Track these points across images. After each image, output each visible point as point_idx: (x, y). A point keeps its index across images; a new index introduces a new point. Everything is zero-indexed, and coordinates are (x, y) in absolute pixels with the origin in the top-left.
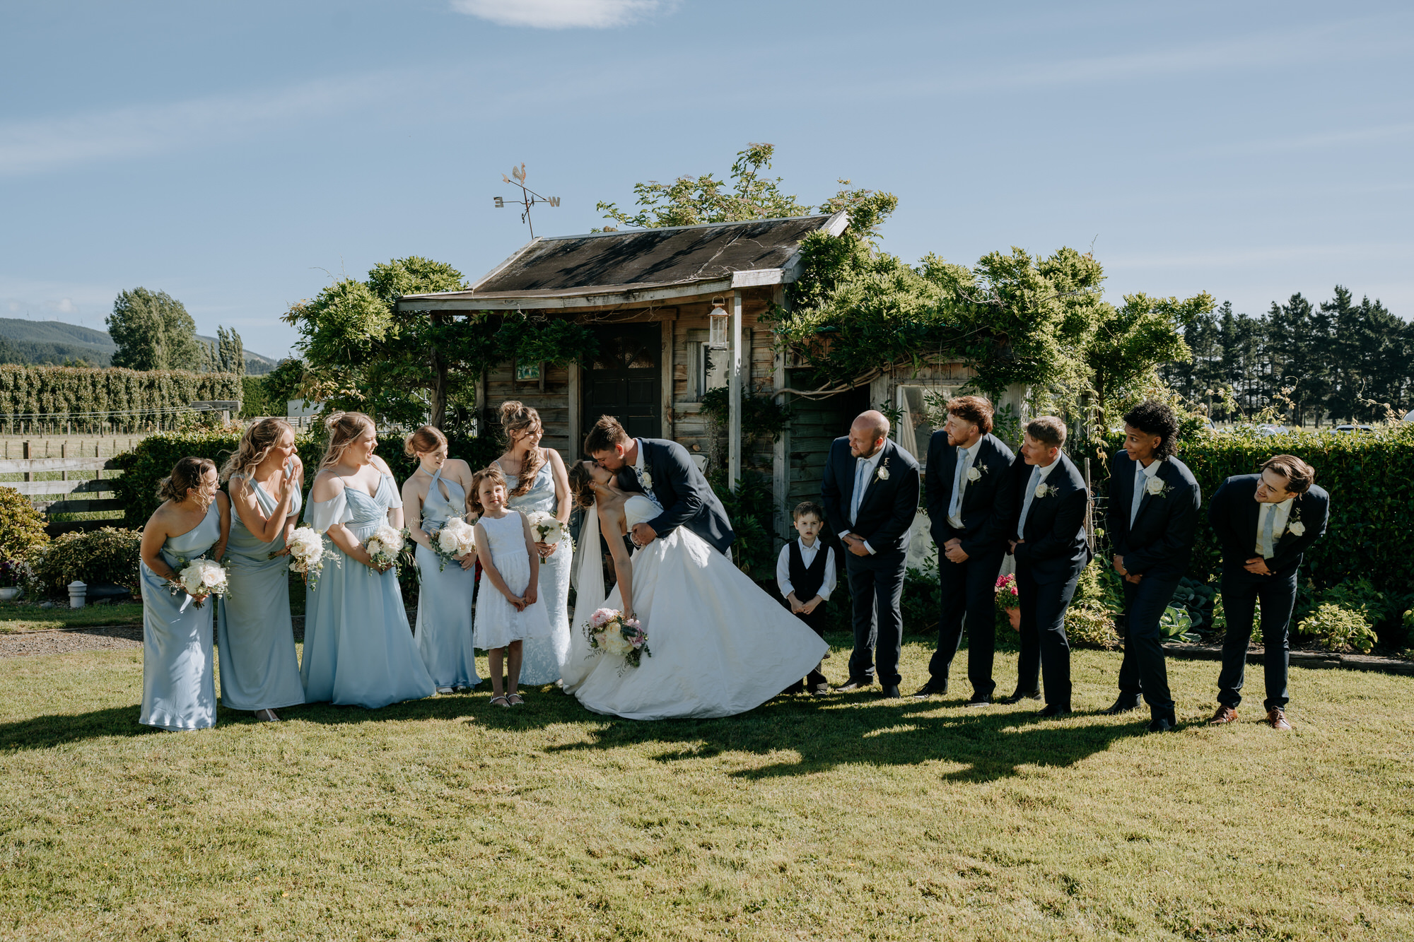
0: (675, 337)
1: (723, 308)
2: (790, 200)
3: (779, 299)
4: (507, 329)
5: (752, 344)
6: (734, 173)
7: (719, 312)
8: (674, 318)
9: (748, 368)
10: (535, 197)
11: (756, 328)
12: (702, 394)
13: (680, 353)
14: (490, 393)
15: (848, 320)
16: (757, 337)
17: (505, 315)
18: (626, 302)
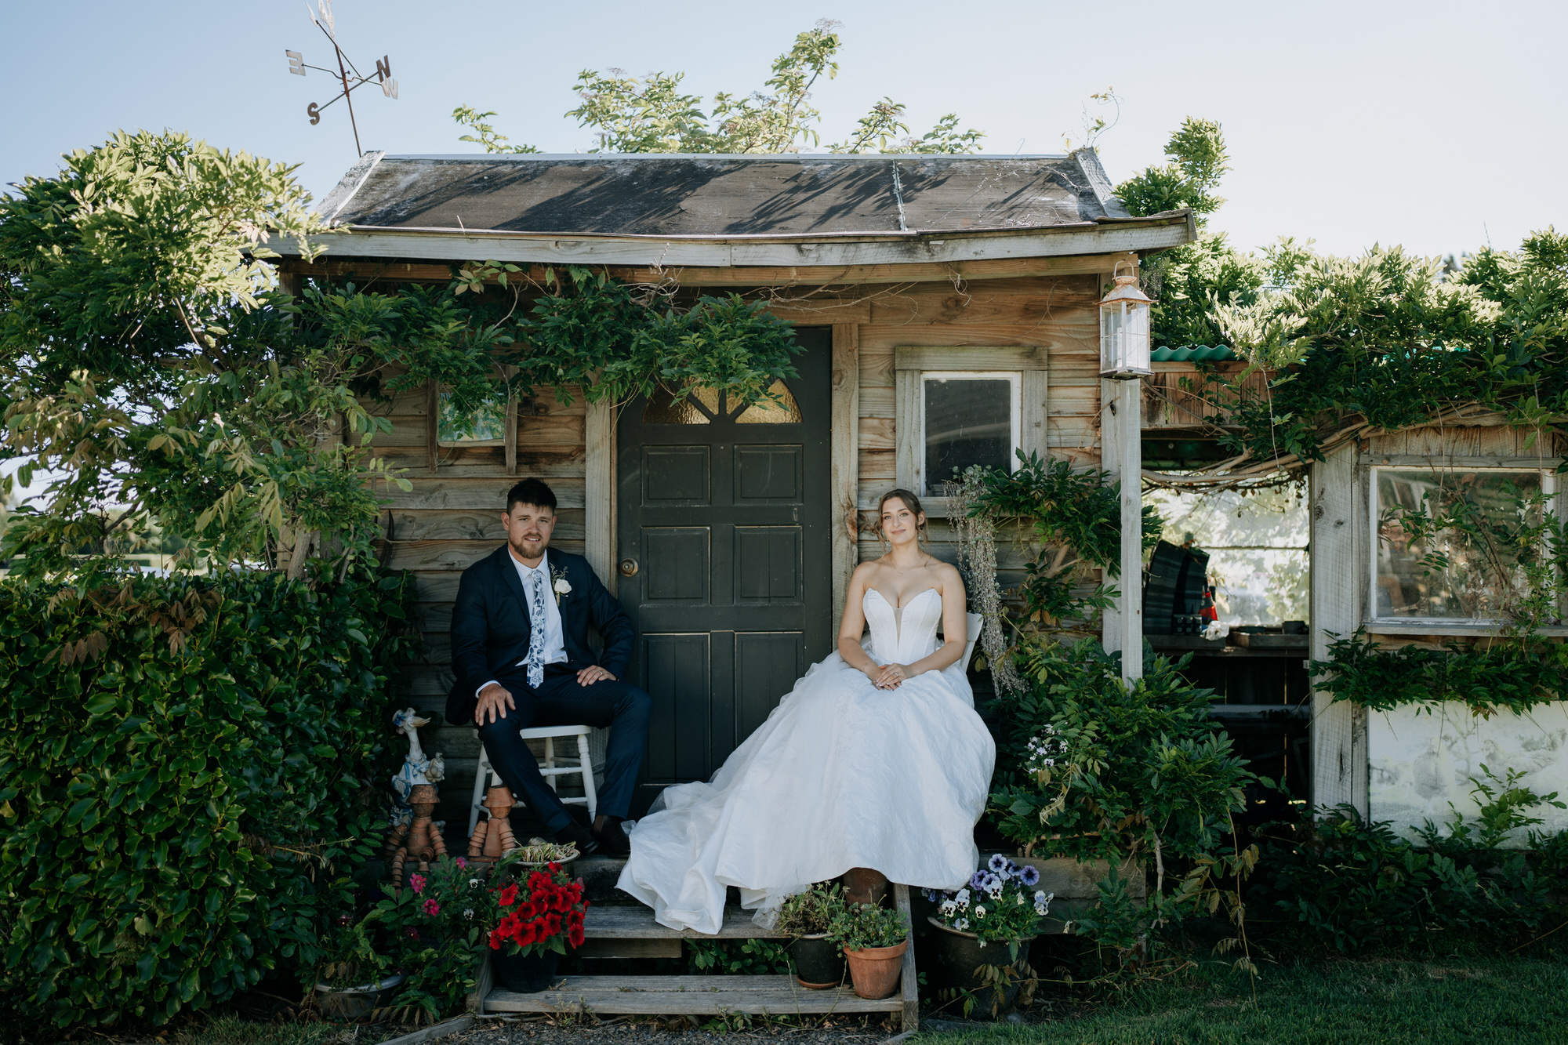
0: (861, 359)
5: (1049, 378)
8: (865, 319)
18: (906, 260)
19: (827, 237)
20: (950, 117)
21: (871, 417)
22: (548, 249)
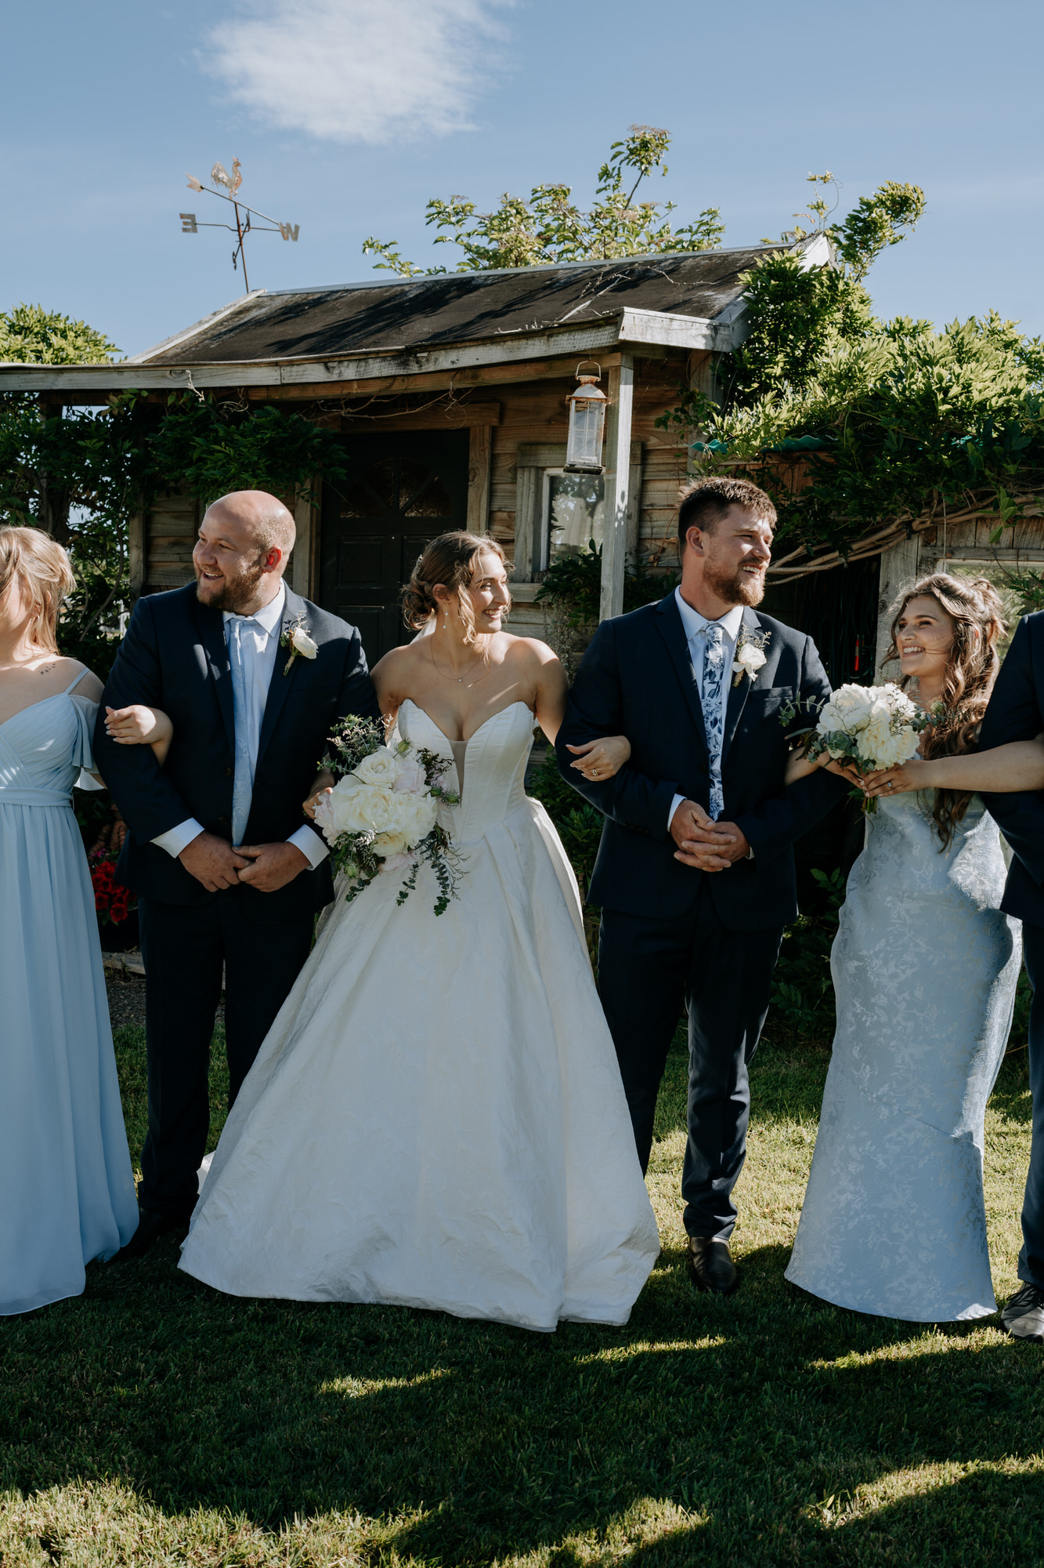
0: (494, 458)
1: (598, 385)
2: (706, 218)
3: (703, 383)
4: (172, 427)
5: (643, 472)
6: (602, 185)
7: (589, 392)
8: (495, 421)
9: (635, 519)
10: (252, 216)
11: (653, 442)
12: (543, 566)
13: (502, 488)
14: (154, 558)
15: (853, 420)
16: (654, 459)
17: (170, 400)
18: (402, 372)
19: (345, 355)
20: (710, 212)
21: (499, 511)
22: (165, 377)
